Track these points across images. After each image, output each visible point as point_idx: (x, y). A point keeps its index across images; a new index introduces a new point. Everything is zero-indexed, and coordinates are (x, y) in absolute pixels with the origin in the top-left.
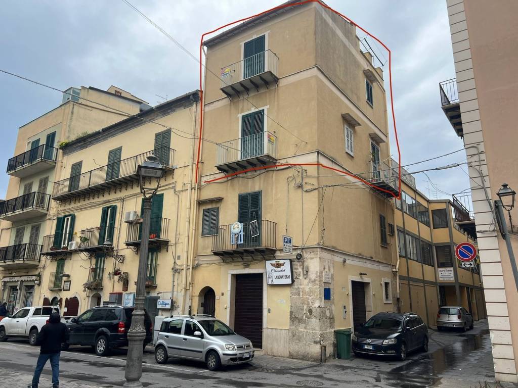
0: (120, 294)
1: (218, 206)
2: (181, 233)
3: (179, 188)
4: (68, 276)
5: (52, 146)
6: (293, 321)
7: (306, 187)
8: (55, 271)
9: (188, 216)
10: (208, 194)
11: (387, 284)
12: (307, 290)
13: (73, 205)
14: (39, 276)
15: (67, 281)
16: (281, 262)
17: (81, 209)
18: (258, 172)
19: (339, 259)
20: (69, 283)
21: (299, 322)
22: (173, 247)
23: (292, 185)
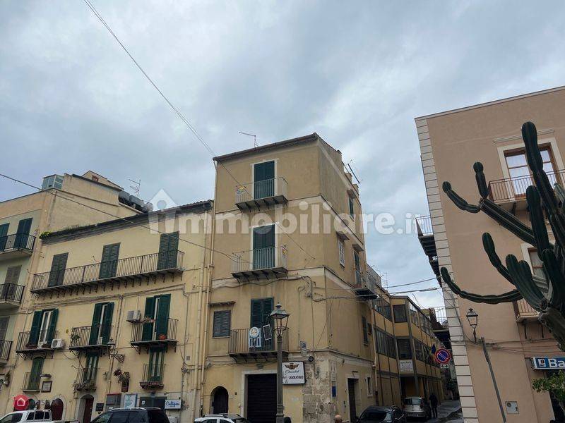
0: (120, 395)
1: (229, 309)
2: (190, 333)
3: (188, 289)
4: (49, 376)
5: (27, 234)
6: (306, 417)
7: (316, 298)
8: (30, 371)
9: (199, 318)
10: (220, 297)
11: (369, 379)
12: (318, 388)
13: (54, 299)
14: (8, 376)
15: (46, 382)
16: (295, 364)
17: (67, 304)
18: (270, 280)
19: (340, 360)
20: (49, 384)
21: (311, 418)
22: (182, 348)
23: (303, 294)
